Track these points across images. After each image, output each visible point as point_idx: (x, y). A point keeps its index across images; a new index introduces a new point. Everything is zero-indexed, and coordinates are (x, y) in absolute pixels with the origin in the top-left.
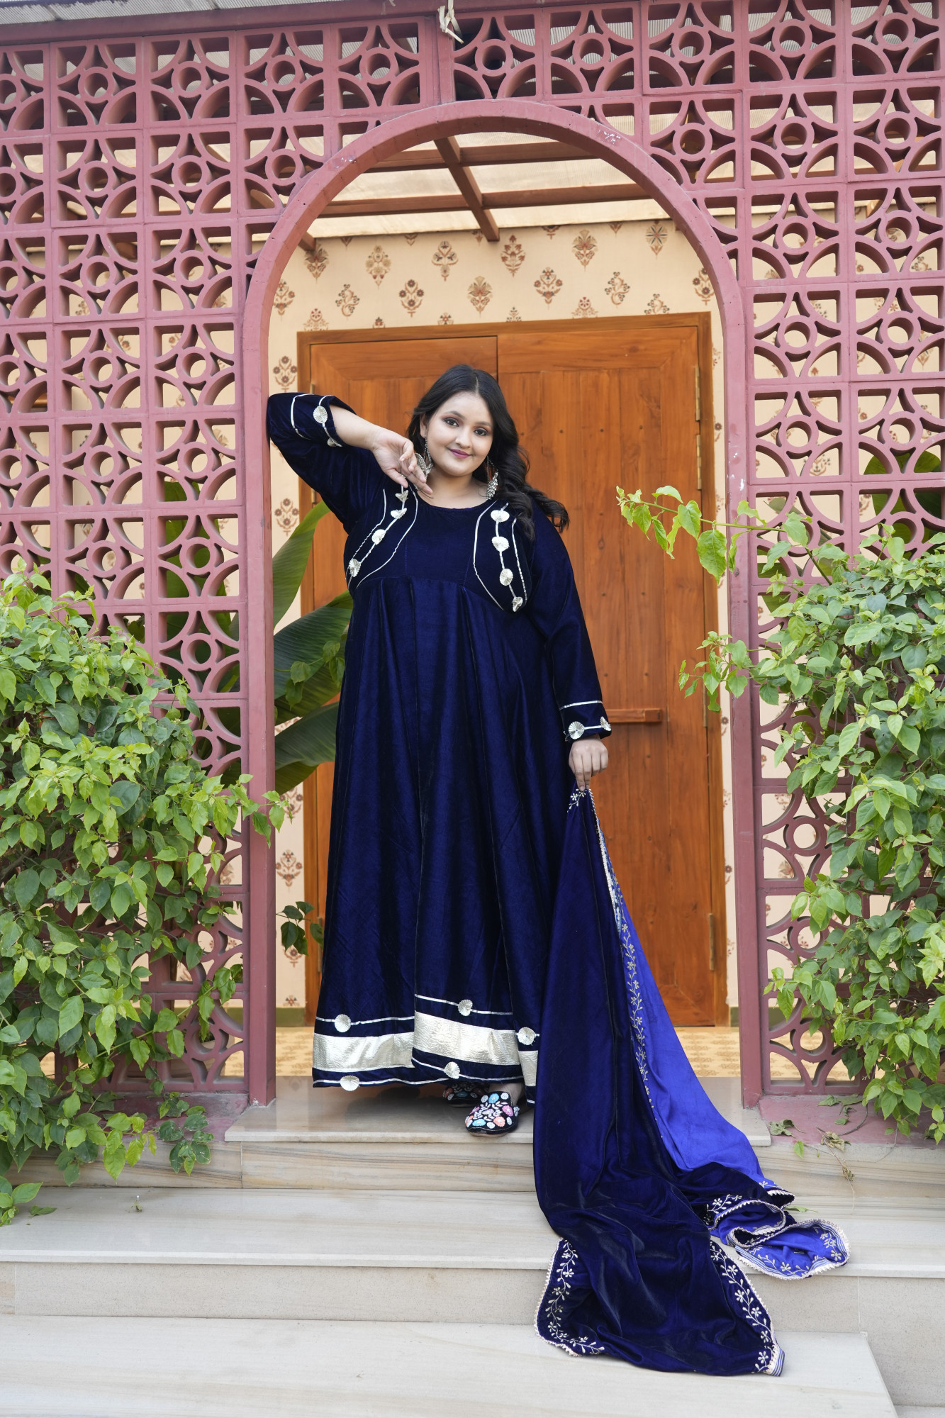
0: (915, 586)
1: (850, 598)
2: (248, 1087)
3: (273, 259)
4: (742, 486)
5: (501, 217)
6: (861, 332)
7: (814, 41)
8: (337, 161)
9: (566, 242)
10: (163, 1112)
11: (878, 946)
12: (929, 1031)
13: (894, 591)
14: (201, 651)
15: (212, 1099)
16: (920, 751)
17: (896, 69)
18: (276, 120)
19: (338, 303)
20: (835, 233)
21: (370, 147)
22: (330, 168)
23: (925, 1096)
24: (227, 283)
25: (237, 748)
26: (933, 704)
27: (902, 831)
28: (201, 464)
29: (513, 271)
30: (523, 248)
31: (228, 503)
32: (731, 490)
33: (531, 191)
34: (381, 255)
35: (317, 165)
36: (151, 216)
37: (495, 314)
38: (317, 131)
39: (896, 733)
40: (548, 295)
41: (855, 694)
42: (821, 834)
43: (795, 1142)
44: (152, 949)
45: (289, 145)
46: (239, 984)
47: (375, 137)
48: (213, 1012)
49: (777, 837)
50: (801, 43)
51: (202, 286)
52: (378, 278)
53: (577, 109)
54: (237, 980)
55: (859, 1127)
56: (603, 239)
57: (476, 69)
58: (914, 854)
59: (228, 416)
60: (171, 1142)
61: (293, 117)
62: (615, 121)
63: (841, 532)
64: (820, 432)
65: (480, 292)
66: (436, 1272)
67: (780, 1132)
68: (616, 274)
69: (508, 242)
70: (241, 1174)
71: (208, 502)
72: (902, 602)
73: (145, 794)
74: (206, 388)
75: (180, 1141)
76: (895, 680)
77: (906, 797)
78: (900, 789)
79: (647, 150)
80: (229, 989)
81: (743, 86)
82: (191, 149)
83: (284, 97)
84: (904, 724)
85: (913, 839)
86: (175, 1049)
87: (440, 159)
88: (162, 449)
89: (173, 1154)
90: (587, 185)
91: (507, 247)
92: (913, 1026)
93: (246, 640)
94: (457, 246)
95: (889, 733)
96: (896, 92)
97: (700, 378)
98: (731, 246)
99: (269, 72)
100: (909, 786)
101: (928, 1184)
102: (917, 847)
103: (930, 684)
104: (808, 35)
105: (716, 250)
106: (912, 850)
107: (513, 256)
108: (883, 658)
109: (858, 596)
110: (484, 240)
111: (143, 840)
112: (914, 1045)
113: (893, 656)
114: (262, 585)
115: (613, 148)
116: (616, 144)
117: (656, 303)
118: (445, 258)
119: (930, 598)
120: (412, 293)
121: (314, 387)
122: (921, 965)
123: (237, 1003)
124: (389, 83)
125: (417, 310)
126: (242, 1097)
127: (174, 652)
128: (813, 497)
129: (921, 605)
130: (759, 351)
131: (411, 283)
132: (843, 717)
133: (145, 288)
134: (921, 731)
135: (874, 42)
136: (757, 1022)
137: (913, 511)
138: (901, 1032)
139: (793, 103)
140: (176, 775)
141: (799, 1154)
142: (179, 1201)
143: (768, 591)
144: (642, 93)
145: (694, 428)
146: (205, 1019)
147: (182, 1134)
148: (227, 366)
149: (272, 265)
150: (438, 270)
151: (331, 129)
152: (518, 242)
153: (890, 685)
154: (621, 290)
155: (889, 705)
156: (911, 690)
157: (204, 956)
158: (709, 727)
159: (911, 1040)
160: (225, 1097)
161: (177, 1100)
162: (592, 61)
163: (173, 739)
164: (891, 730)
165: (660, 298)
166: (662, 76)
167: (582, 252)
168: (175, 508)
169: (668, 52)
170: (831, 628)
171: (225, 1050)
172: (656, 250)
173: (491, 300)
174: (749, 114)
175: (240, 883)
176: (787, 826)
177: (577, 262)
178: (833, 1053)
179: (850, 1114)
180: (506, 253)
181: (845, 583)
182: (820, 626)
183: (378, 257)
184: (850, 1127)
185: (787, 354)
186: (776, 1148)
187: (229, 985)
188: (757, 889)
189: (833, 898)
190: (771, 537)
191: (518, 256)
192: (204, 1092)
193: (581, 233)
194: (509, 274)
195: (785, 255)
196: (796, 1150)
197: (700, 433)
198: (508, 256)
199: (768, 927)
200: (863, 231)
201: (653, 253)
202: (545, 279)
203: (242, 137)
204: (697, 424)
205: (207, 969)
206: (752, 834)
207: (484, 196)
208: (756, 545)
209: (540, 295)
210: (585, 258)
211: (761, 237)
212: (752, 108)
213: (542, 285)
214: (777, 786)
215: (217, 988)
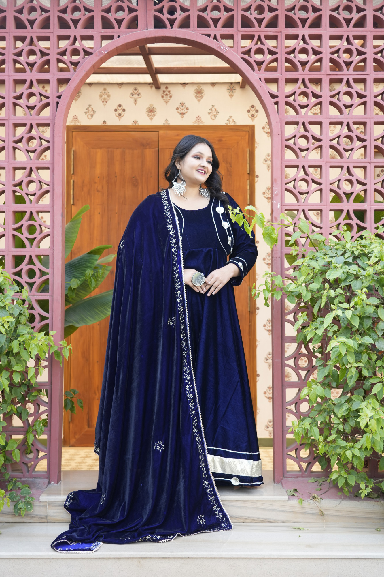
0: (357, 253)
1: (328, 258)
2: (49, 476)
3: (69, 95)
4: (279, 206)
5: (162, 78)
6: (331, 140)
7: (313, 12)
8: (100, 52)
9: (191, 90)
10: (10, 487)
11: (338, 411)
12: (360, 449)
13: (347, 255)
14: (31, 274)
15: (32, 481)
16: (359, 326)
17: (348, 27)
18: (71, 32)
19: (86, 113)
20: (320, 97)
21: (115, 47)
22: (96, 55)
23: (357, 478)
24: (47, 105)
25: (47, 318)
26: (365, 306)
27: (351, 361)
28: (33, 188)
29: (167, 102)
30: (171, 92)
31: (46, 206)
32: (274, 208)
33: (177, 68)
34: (106, 92)
35: (90, 54)
36: (12, 72)
37: (158, 121)
38: (91, 38)
39: (349, 318)
40: (182, 114)
41: (331, 300)
42: (310, 361)
43: (298, 499)
44: (7, 411)
45: (77, 44)
46: (46, 428)
47: (117, 43)
48: (33, 441)
49: (291, 362)
50: (307, 13)
51: (36, 106)
52: (105, 103)
53: (209, 36)
54: (44, 426)
55: (326, 492)
56: (208, 90)
57: (163, 15)
58: (356, 371)
59: (46, 166)
60: (14, 501)
61: (80, 31)
62: (224, 41)
63: (321, 228)
64: (313, 184)
65: (151, 111)
66: (141, 560)
67: (292, 494)
68: (213, 106)
69: (164, 89)
70: (47, 516)
71: (36, 205)
72: (350, 260)
73: (7, 339)
74: (37, 152)
75: (19, 501)
76: (348, 294)
77: (353, 346)
78: (351, 343)
79: (239, 55)
80: (41, 430)
81: (282, 29)
82: (31, 42)
83: (76, 22)
84: (352, 314)
85: (356, 365)
86: (16, 458)
87: (139, 52)
88: (14, 180)
89: (15, 507)
90: (203, 66)
91: (164, 91)
92: (353, 447)
93: (53, 269)
94: (142, 90)
95: (346, 318)
96: (348, 36)
97: (250, 155)
98: (276, 100)
99: (69, 10)
100: (354, 341)
101: (356, 517)
102: (357, 368)
103: (364, 297)
104: (311, 9)
106: (355, 369)
107: (167, 96)
108: (343, 285)
109: (330, 257)
110: (154, 88)
111: (6, 361)
112: (353, 455)
113: (348, 284)
114: (61, 244)
115: (224, 54)
116: (226, 52)
117: (231, 120)
118: (135, 95)
119: (363, 258)
120: (120, 110)
121: (74, 151)
122: (359, 420)
123: (45, 437)
124: (124, 19)
125: (122, 118)
126: (46, 480)
127: (19, 274)
128: (309, 212)
129: (359, 262)
130: (287, 147)
131: (120, 106)
132: (325, 310)
133: (9, 105)
134: (360, 317)
135: (339, 13)
136: (281, 445)
137: (352, 220)
138: (348, 449)
139: (303, 38)
140: (22, 331)
141: (300, 504)
142: (17, 528)
143: (291, 253)
144: (237, 30)
145: (247, 176)
146: (30, 444)
147: (19, 498)
148: (47, 143)
149: (69, 98)
150: (133, 100)
151: (97, 38)
152: (169, 89)
153: (346, 296)
154: (215, 113)
155: (346, 305)
156: (356, 299)
157: (30, 415)
158: (251, 311)
159: (352, 453)
160: (38, 480)
161: (16, 482)
162: (215, 14)
163: (20, 314)
164: (347, 316)
165: (232, 118)
166: (246, 23)
167: (198, 95)
168: (20, 207)
169: (249, 12)
170: (319, 271)
171: (37, 459)
172: (231, 96)
173: (156, 115)
174: (284, 42)
175: (47, 381)
176: (295, 358)
177: (196, 100)
178: (314, 459)
179: (322, 486)
180: (163, 94)
181: (324, 251)
182: (314, 270)
183: (105, 93)
184: (322, 492)
185: (299, 148)
186: (290, 502)
187: (41, 428)
188: (282, 385)
189: (319, 390)
190: (290, 229)
191: (169, 96)
192: (28, 478)
193: (198, 87)
194: (165, 104)
195: (299, 105)
196: (299, 502)
197: (249, 179)
198: (165, 96)
199: (287, 402)
200: (332, 96)
201: (229, 98)
202: (181, 107)
203: (56, 39)
204: (248, 175)
205: (30, 422)
206: (281, 361)
207: (156, 68)
208: (285, 232)
209: (178, 114)
210: (199, 98)
211: (288, 97)
212: (286, 39)
213: (180, 109)
214: (292, 339)
215: (35, 430)
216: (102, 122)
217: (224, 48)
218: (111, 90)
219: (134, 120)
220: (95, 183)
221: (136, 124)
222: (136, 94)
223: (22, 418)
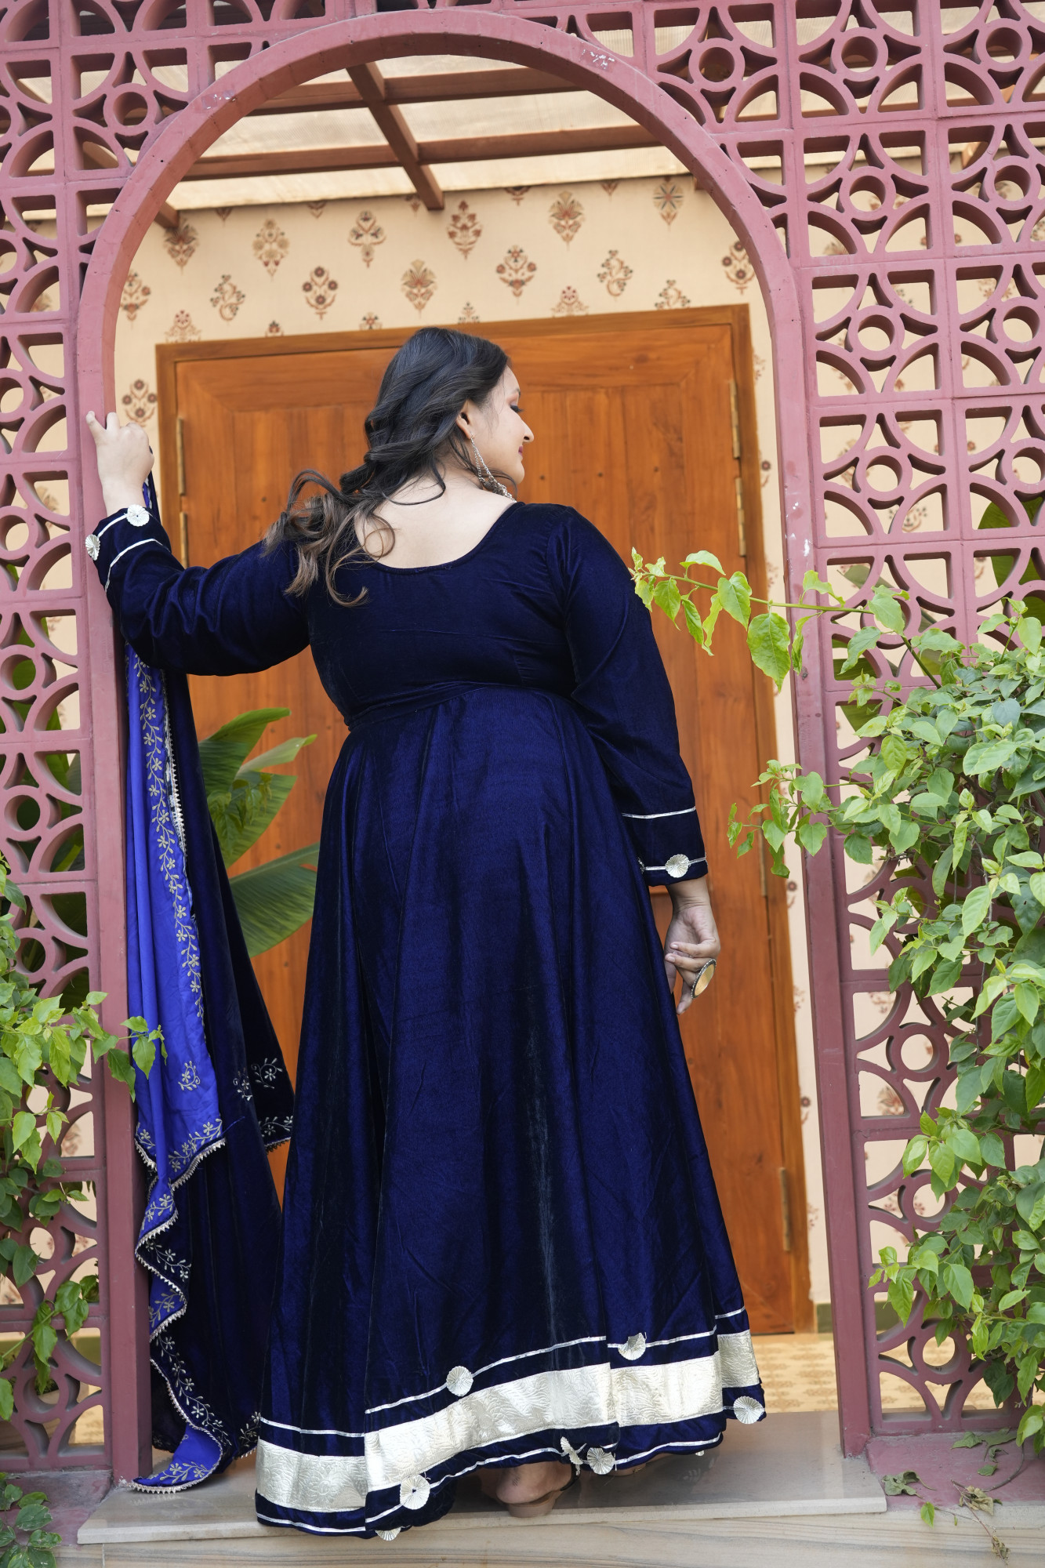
1: (968, 706)
2: (111, 1459)
3: (118, 240)
4: (807, 549)
5: (446, 176)
6: (966, 328)
8: (208, 99)
9: (539, 211)
11: (1031, 1210)
13: (1031, 695)
14: (26, 812)
15: (58, 1480)
18: (118, 42)
19: (214, 301)
20: (923, 190)
21: (255, 79)
22: (198, 110)
24: (51, 276)
25: (83, 952)
28: (19, 539)
29: (466, 252)
30: (478, 219)
31: (62, 594)
32: (792, 556)
34: (274, 232)
35: (179, 105)
37: (441, 312)
38: (178, 57)
40: (517, 284)
41: (982, 845)
42: (939, 1049)
43: (921, 1504)
45: (138, 78)
46: (93, 1305)
47: (262, 65)
48: (56, 1349)
49: (877, 1055)
51: (15, 281)
52: (272, 266)
53: (551, 22)
54: (90, 1299)
55: (1013, 1478)
56: (591, 204)
59: (57, 467)
61: (143, 38)
62: (604, 37)
63: (949, 612)
64: (915, 470)
65: (419, 282)
67: (899, 1491)
68: (613, 253)
69: (456, 211)
71: (31, 594)
72: (1041, 709)
74: (25, 428)
76: (1038, 823)
79: (652, 77)
80: (79, 1313)
83: (128, 10)
87: (356, 95)
90: (568, 128)
91: (456, 218)
93: (92, 793)
94: (386, 218)
95: (1033, 899)
97: (737, 397)
98: (778, 210)
105: (758, 216)
107: (465, 231)
108: (1019, 791)
109: (979, 703)
110: (423, 209)
114: (113, 713)
115: (604, 75)
116: (608, 69)
117: (671, 292)
118: (367, 234)
120: (320, 287)
121: (182, 422)
123: (94, 1332)
125: (328, 309)
126: (102, 1475)
128: (907, 563)
130: (823, 357)
131: (319, 272)
132: (967, 878)
136: (859, 1327)
139: (857, 9)
141: (928, 1521)
143: (850, 699)
145: (732, 468)
146: (43, 1359)
147: (13, 1536)
148: (55, 395)
149: (117, 248)
150: (358, 252)
151: (198, 54)
152: (471, 210)
153: (1031, 830)
154: (621, 275)
155: (1031, 859)
157: (40, 1265)
158: (772, 897)
160: (77, 1476)
161: (5, 1484)
164: (1036, 895)
165: (676, 286)
167: (563, 223)
170: (943, 750)
171: (75, 1405)
172: (669, 218)
173: (435, 293)
174: (794, 24)
175: (92, 1153)
176: (891, 1039)
177: (557, 238)
178: (971, 1369)
179: (999, 1459)
180: (454, 226)
181: (959, 685)
182: (927, 748)
183: (270, 235)
184: (1000, 1477)
185: (863, 361)
186: (894, 1515)
187: (79, 1307)
188: (852, 1132)
189: (963, 1142)
190: (851, 622)
191: (471, 230)
192: (46, 1470)
193: (561, 195)
194: (460, 256)
195: (854, 221)
196: (923, 1517)
197: (740, 476)
198: (458, 231)
199: (869, 1188)
200: (961, 187)
201: (663, 223)
202: (512, 263)
203: (68, 67)
204: (736, 463)
205: (45, 1285)
206: (842, 1053)
207: (420, 146)
208: (831, 634)
209: (505, 285)
210: (567, 231)
211: (819, 197)
212: (799, 16)
213: (508, 270)
214: (874, 981)
215: (61, 1313)
216: (267, 327)
217: (603, 57)
218: (291, 227)
219: (365, 314)
220: (255, 518)
221: (374, 327)
222: (367, 232)
223: (16, 1275)
